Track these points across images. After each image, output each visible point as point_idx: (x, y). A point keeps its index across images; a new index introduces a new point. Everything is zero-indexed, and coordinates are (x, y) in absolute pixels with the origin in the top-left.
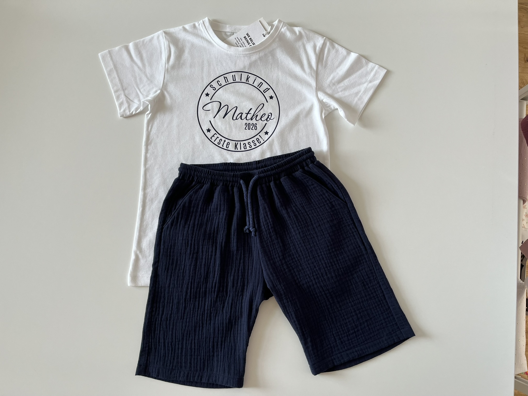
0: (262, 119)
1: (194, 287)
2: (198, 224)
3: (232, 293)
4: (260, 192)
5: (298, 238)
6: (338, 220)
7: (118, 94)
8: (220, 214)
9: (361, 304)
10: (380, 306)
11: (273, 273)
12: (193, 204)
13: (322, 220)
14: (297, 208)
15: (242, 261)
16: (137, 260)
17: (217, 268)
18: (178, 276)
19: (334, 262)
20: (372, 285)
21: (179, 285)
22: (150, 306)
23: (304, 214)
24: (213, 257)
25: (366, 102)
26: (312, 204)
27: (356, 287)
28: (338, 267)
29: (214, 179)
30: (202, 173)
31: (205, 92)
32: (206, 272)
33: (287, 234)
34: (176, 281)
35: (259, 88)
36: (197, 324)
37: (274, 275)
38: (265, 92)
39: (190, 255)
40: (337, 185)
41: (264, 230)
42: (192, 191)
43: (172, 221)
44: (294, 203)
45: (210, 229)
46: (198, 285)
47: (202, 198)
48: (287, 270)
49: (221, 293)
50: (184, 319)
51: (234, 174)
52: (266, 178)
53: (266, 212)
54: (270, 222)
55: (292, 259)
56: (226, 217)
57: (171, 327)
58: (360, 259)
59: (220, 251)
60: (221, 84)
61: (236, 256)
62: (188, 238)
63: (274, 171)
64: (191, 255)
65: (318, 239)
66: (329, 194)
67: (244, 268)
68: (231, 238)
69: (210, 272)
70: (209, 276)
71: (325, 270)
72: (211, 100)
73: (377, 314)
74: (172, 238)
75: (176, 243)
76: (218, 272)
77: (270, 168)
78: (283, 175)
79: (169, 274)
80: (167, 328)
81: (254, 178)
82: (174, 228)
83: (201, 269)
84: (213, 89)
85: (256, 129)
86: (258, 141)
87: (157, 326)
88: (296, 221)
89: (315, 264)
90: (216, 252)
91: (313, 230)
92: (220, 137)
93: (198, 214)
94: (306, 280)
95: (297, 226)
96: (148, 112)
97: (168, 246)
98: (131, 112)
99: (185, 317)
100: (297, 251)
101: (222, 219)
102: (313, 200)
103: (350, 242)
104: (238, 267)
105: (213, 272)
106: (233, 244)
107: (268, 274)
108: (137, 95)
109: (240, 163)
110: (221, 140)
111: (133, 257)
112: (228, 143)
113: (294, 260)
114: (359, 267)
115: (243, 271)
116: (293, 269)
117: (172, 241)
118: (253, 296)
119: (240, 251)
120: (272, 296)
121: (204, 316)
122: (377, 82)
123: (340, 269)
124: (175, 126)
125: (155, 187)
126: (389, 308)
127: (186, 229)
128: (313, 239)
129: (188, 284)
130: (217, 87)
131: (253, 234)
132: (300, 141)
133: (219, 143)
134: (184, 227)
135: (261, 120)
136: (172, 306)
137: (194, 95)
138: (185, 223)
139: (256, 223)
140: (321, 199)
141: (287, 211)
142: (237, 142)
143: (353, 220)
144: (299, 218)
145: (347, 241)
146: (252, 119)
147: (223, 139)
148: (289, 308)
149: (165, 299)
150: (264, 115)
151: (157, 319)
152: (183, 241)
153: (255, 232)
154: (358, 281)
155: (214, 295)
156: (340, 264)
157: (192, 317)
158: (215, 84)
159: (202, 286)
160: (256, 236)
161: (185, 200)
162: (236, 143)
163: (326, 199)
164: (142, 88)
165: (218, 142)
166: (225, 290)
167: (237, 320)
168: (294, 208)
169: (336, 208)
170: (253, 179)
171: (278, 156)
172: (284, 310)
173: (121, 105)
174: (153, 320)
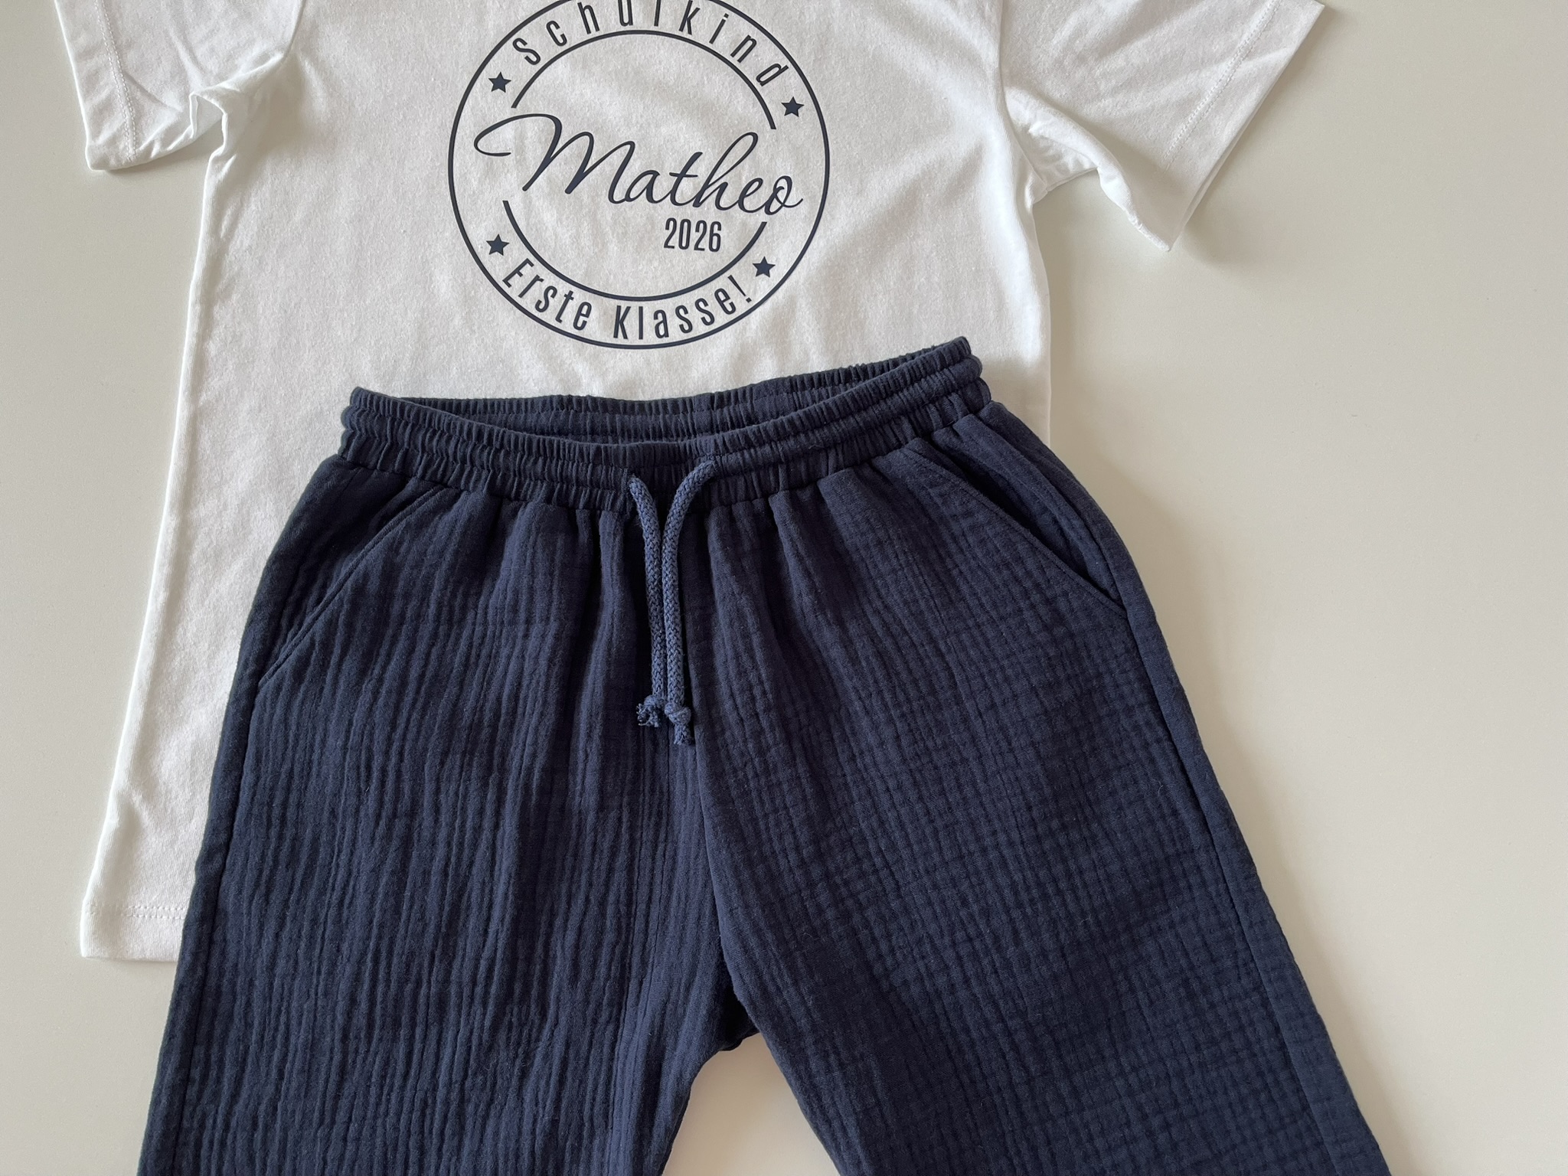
0: (748, 203)
1: (389, 974)
2: (422, 676)
3: (568, 1010)
4: (721, 536)
5: (888, 762)
6: (1080, 687)
7: (91, 64)
8: (526, 636)
9: (1175, 1083)
10: (1263, 1096)
11: (762, 924)
12: (401, 583)
13: (1006, 679)
14: (889, 619)
15: (621, 859)
16: (129, 832)
17: (500, 890)
18: (314, 922)
19: (1055, 881)
20: (1226, 993)
21: (320, 963)
22: (175, 1059)
23: (921, 651)
24: (486, 835)
25: (1225, 147)
26: (961, 606)
27: (1151, 1002)
28: (1072, 907)
29: (508, 469)
30: (450, 438)
31: (491, 70)
32: (447, 908)
33: (837, 741)
34: (303, 945)
35: (740, 61)
36: (395, 1149)
37: (770, 937)
38: (763, 84)
39: (377, 824)
40: (1084, 520)
41: (732, 718)
42: (400, 520)
43: (299, 659)
44: (879, 596)
45: (477, 701)
46: (408, 966)
47: (448, 557)
48: (830, 914)
49: (516, 1010)
50: (333, 1122)
51: (598, 449)
52: (754, 475)
53: (746, 636)
54: (761, 683)
55: (858, 860)
56: (554, 651)
57: (273, 1157)
58: (1177, 869)
59: (518, 809)
60: (563, 36)
61: (596, 836)
62: (371, 741)
63: (791, 442)
64: (382, 823)
65: (984, 771)
66: (1043, 562)
67: (630, 894)
68: (577, 750)
69: (468, 907)
70: (464, 925)
71: (1011, 921)
72: (515, 105)
73: (1248, 1133)
74: (297, 740)
75: (316, 763)
76: (504, 907)
77: (771, 432)
78: (831, 462)
79: (274, 910)
80: (251, 1159)
81: (695, 471)
82: (306, 692)
83: (426, 891)
84: (527, 58)
85: (715, 247)
86: (721, 303)
87: (204, 1152)
88: (883, 684)
89: (964, 886)
90: (498, 814)
91: (962, 728)
92: (550, 280)
93: (426, 630)
94: (920, 964)
95: (886, 706)
96: (220, 151)
97: (276, 776)
98: (142, 147)
99: (341, 1116)
100: (882, 823)
101: (537, 657)
102: (964, 588)
103: (1132, 790)
104: (602, 889)
105: (480, 908)
106: (584, 777)
107: (739, 934)
108: (179, 72)
109: (633, 403)
110: (551, 292)
111: (110, 821)
112: (586, 307)
113: (866, 865)
114: (1169, 910)
115: (623, 909)
116: (861, 908)
117: (297, 756)
118: (665, 1030)
119: (613, 814)
120: (754, 1031)
121: (433, 1113)
122: (1280, 56)
123: (1083, 914)
124: (343, 221)
125: (237, 495)
126: (1305, 1108)
127: (365, 698)
128: (960, 768)
129: (361, 962)
130: (546, 49)
131: (679, 733)
132: (915, 312)
133: (541, 306)
134: (355, 690)
135: (742, 208)
136: (284, 1059)
137: (438, 82)
138: (363, 672)
139: (694, 682)
140: (1006, 585)
141: (844, 629)
142: (624, 304)
143: (1149, 689)
144: (900, 667)
145: (1117, 782)
146: (698, 201)
147: (563, 288)
148: (832, 1098)
149: (248, 1025)
150: (757, 184)
151: (209, 1122)
152: (345, 754)
153: (691, 726)
154: (1160, 972)
155: (484, 1014)
156: (1081, 893)
157: (375, 1118)
158: (535, 36)
159: (425, 972)
160: (692, 743)
161: (364, 562)
162: (619, 308)
163: (1028, 584)
164: (201, 42)
165: (539, 302)
166: (534, 992)
167: (585, 1142)
168: (875, 622)
169: (1074, 627)
170: (690, 475)
171: (811, 377)
172: (809, 1104)
173: (102, 113)
174: (186, 1124)
